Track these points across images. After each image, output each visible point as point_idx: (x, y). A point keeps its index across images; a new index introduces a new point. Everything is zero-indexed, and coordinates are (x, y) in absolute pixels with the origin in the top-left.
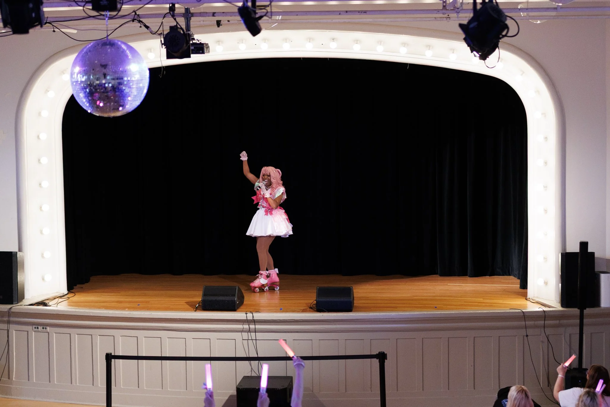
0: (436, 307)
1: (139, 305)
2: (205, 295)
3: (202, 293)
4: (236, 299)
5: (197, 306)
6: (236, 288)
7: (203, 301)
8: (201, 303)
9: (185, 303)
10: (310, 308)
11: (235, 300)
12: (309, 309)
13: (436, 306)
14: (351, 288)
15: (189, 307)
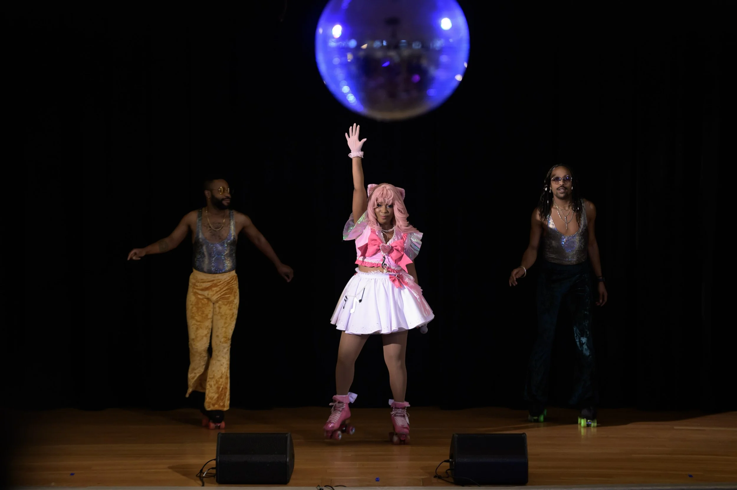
0: (691, 476)
1: (72, 474)
2: (221, 451)
3: (215, 448)
4: (288, 459)
5: (204, 475)
6: (286, 438)
7: (220, 466)
8: (213, 468)
9: (170, 468)
10: (435, 477)
11: (286, 462)
12: (435, 480)
13: (691, 473)
14: (523, 435)
15: (184, 478)
